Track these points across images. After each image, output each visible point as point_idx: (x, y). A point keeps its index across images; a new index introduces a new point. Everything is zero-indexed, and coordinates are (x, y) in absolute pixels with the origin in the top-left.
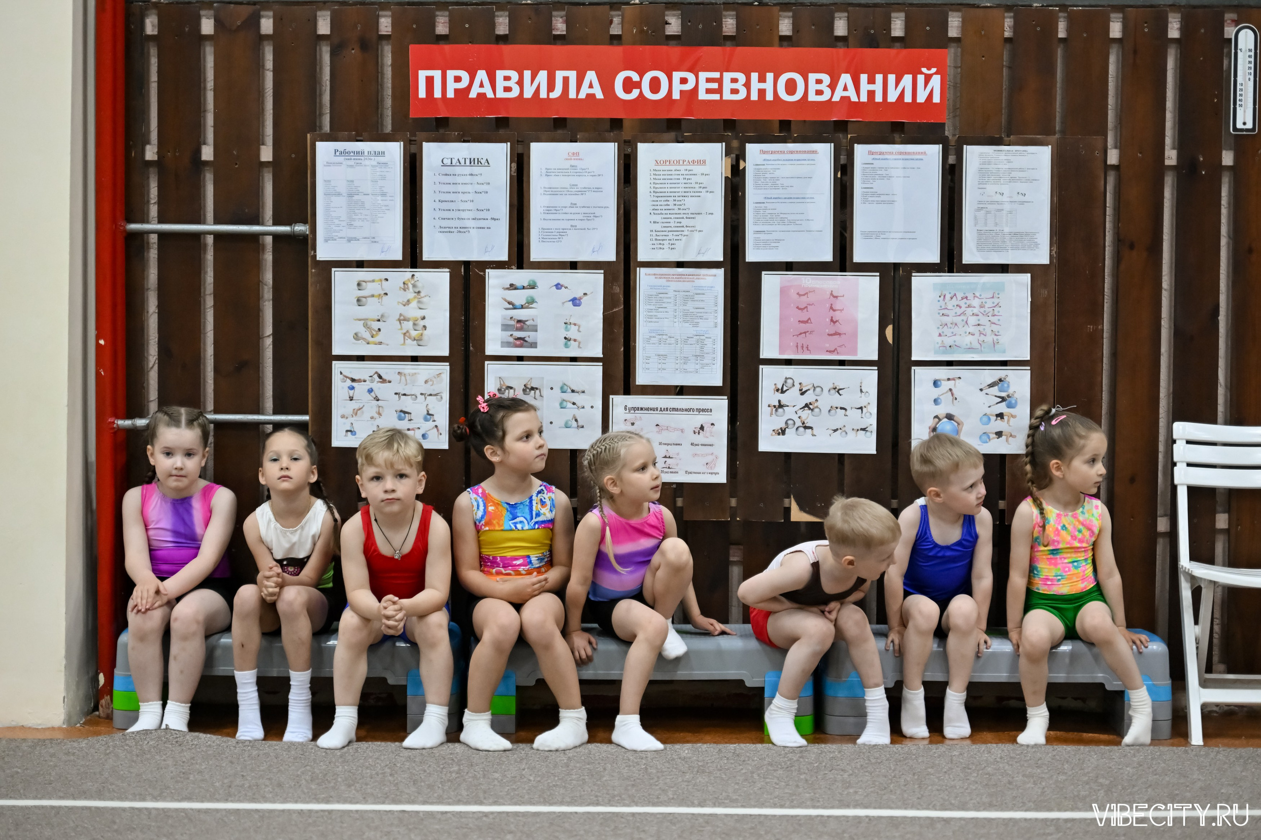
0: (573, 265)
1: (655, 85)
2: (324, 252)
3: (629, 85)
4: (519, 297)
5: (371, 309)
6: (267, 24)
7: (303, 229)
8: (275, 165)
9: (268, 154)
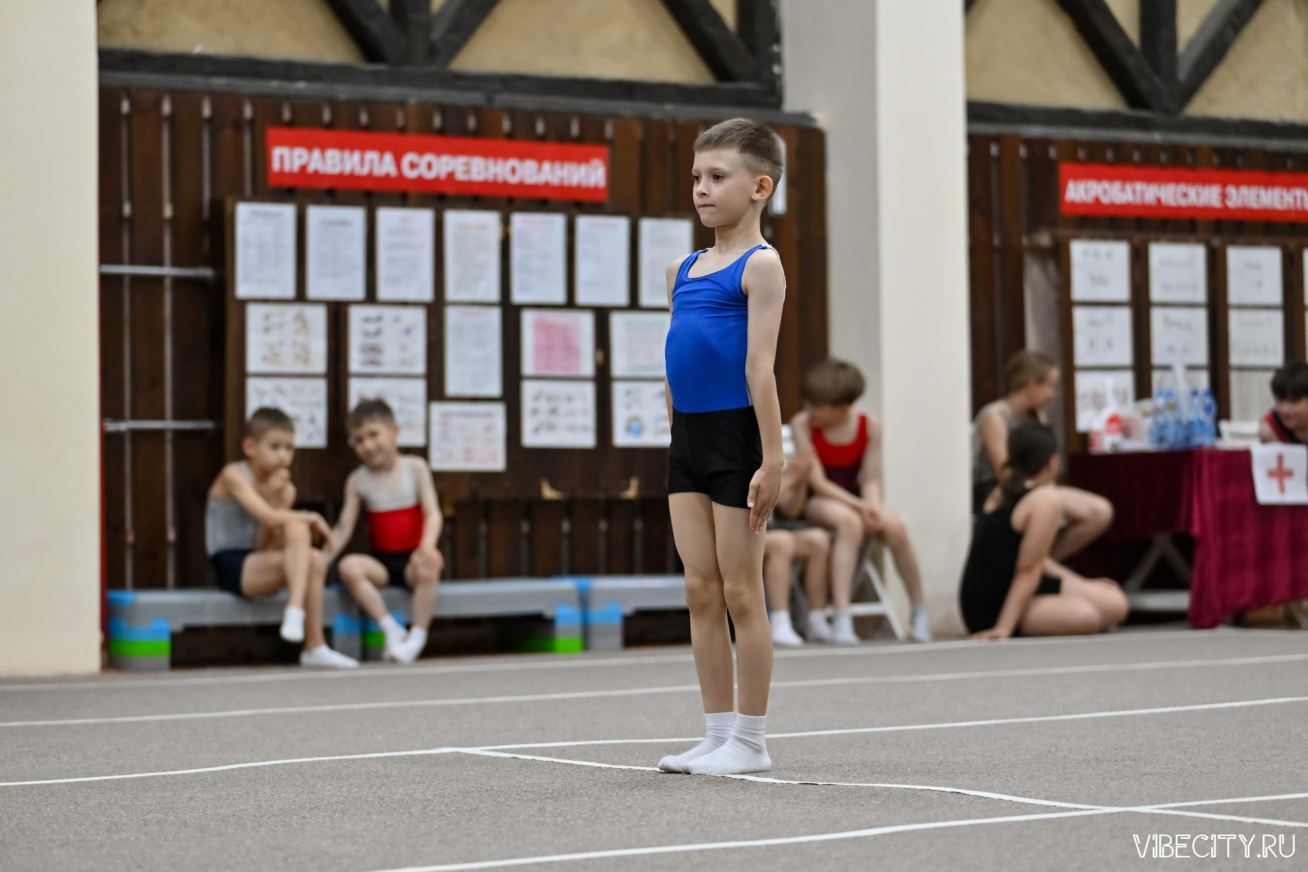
0: (405, 304)
1: (429, 166)
2: (242, 290)
3: (413, 166)
4: (372, 327)
5: (273, 337)
6: (166, 108)
7: (206, 272)
8: (174, 221)
9: (168, 211)
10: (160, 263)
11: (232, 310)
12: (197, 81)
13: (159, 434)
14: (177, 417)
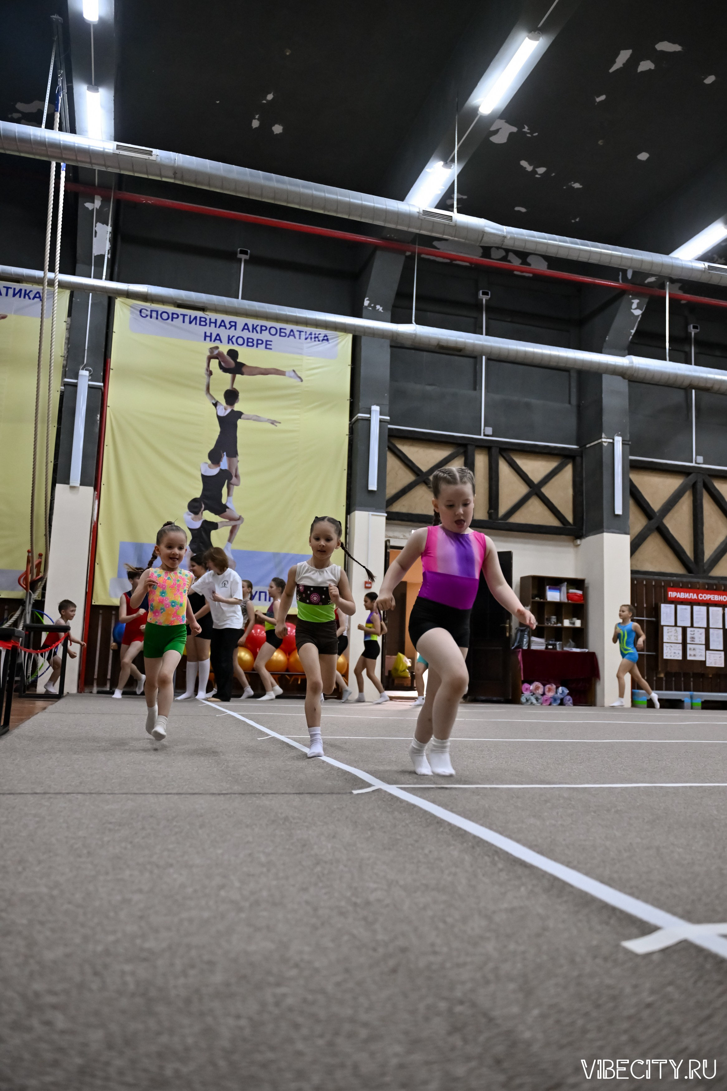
0: (700, 628)
1: (705, 597)
2: (663, 623)
3: (702, 597)
4: (692, 633)
5: (670, 634)
6: (645, 583)
7: (654, 619)
8: (646, 608)
9: (645, 606)
10: (643, 617)
11: (660, 628)
12: (651, 577)
13: (643, 655)
14: (647, 652)
